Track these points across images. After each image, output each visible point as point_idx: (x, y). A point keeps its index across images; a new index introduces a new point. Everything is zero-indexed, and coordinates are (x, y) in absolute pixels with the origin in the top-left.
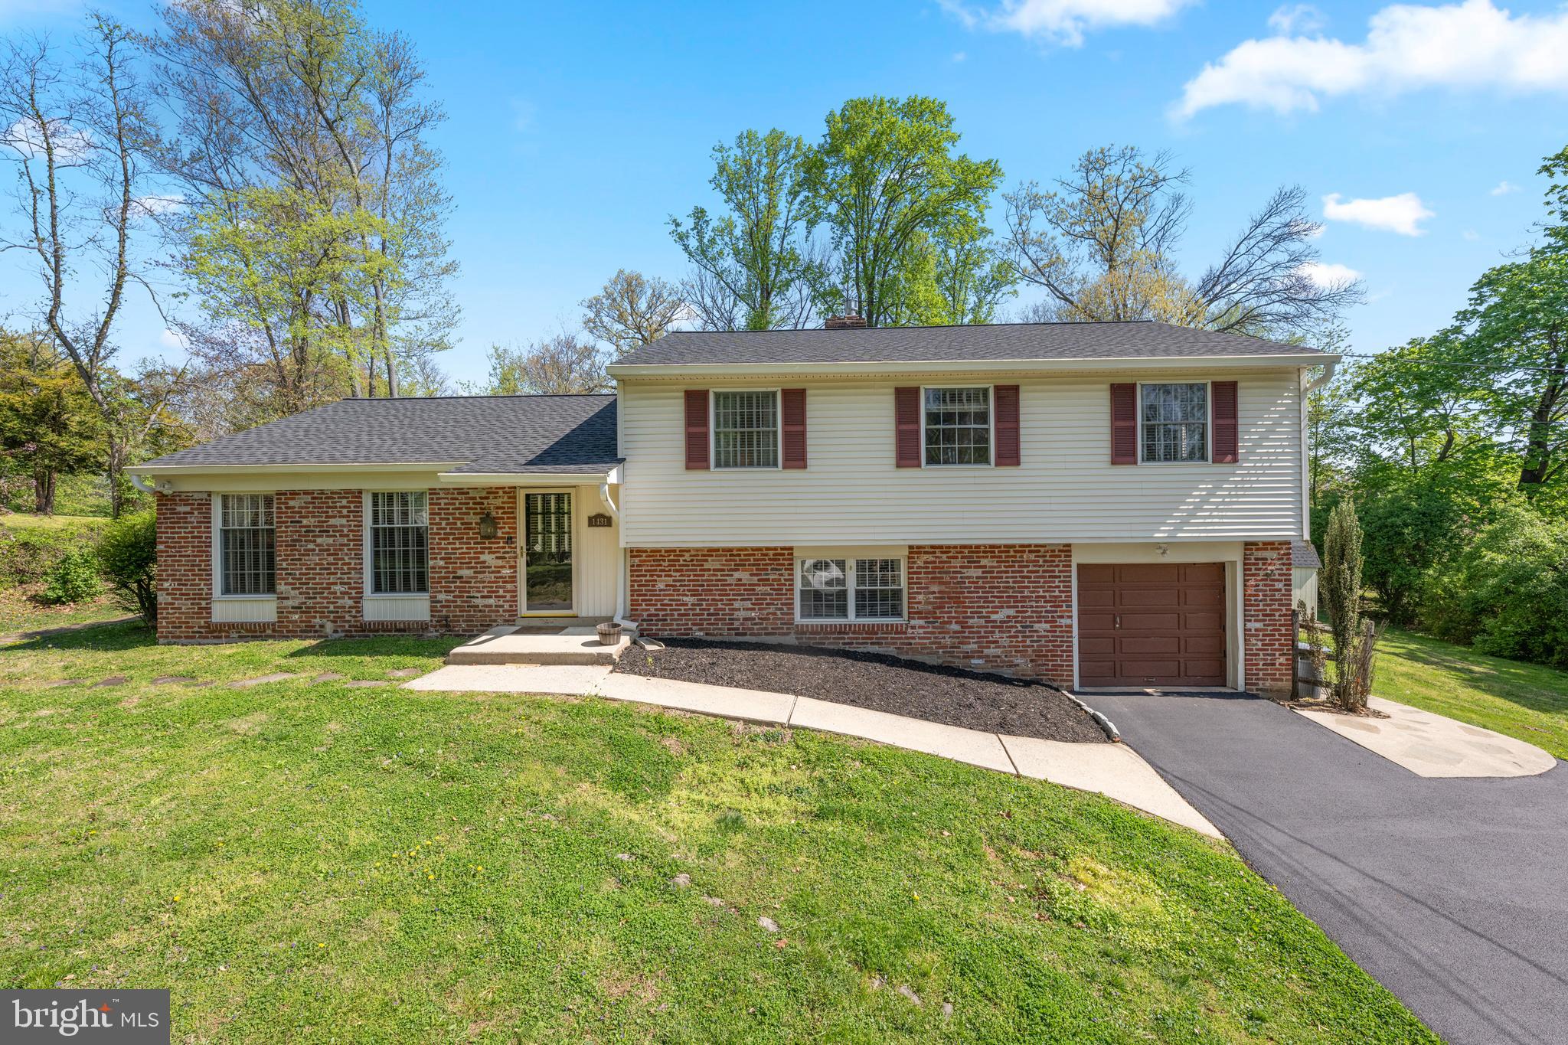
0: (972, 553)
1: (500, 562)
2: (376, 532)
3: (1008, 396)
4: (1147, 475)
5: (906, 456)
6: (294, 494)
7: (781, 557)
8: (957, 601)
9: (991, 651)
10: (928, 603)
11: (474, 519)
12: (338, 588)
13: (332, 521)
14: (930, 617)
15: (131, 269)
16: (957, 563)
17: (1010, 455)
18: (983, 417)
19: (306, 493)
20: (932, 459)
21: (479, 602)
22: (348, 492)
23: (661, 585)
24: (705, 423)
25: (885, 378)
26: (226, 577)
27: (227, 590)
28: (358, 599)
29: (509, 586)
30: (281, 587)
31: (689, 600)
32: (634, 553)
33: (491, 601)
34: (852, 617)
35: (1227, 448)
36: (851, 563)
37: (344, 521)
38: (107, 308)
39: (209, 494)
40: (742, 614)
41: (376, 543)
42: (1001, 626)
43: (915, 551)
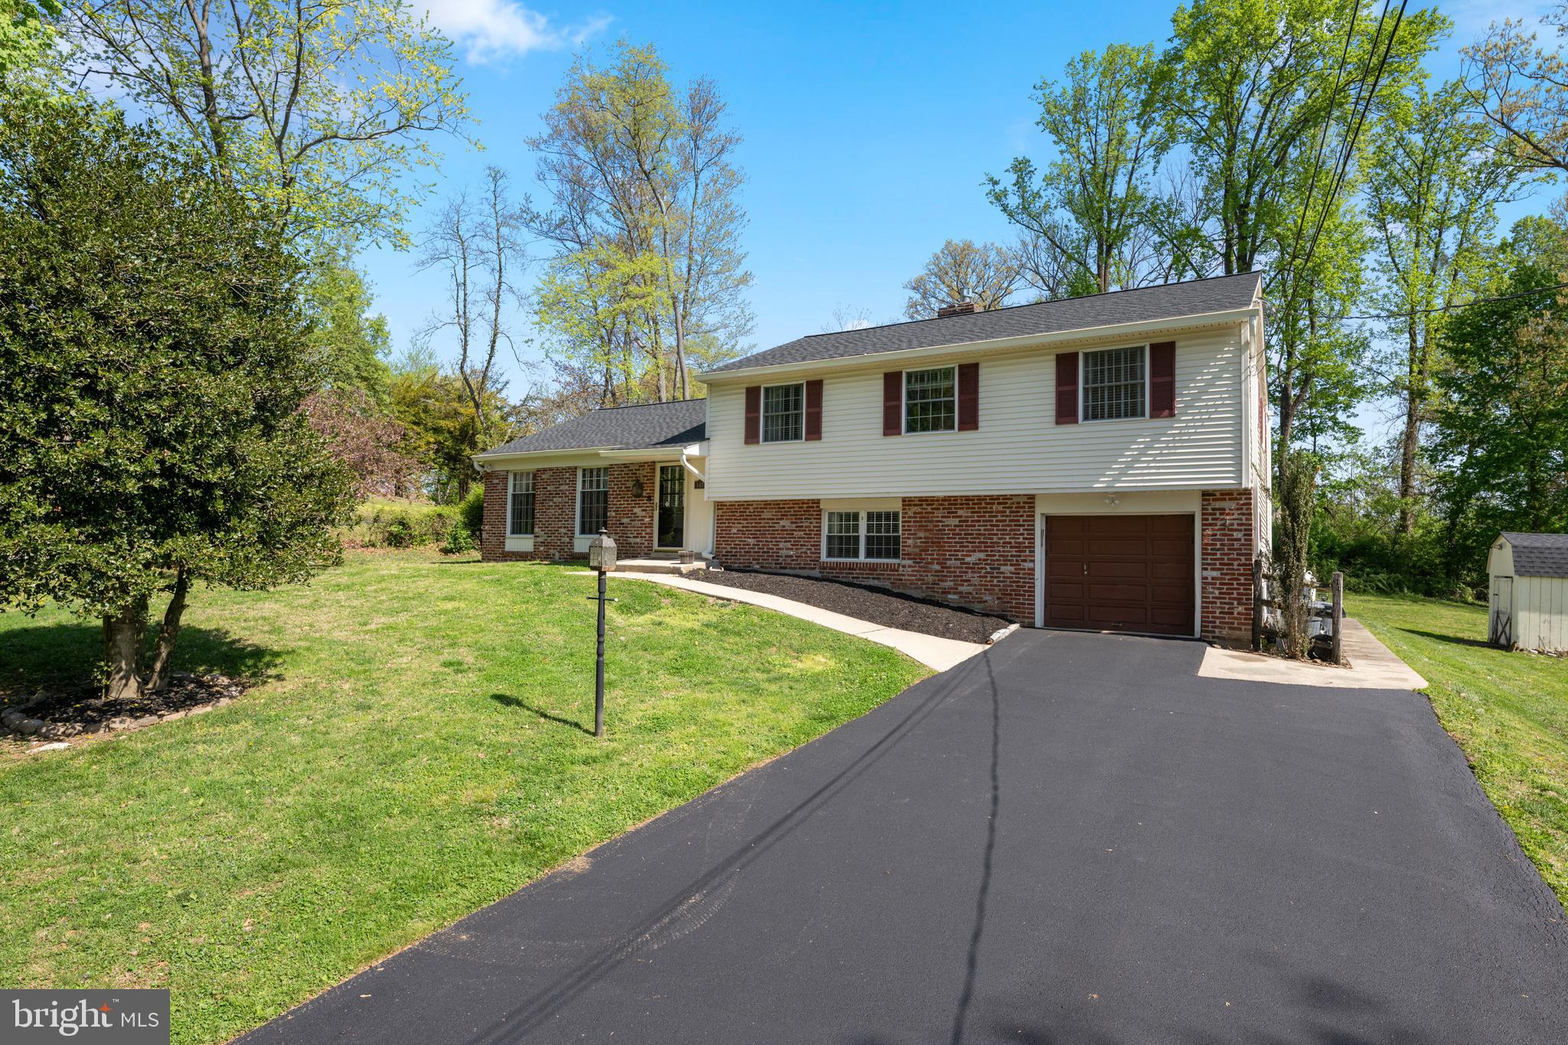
0: (951, 503)
1: (644, 513)
2: (583, 494)
3: (969, 373)
4: (1088, 432)
5: (891, 427)
6: (545, 470)
7: (811, 507)
8: (938, 544)
9: (964, 588)
10: (915, 546)
11: (630, 484)
12: (563, 530)
13: (562, 487)
14: (916, 558)
15: (501, 329)
16: (939, 514)
17: (970, 422)
18: (949, 391)
19: (550, 469)
20: (911, 428)
21: (631, 540)
22: (570, 468)
23: (734, 531)
24: (758, 410)
25: (877, 366)
26: (513, 524)
27: (513, 532)
28: (572, 538)
29: (648, 530)
30: (536, 530)
31: (751, 541)
32: (719, 505)
33: (638, 540)
34: (862, 558)
35: (1164, 404)
36: (863, 515)
37: (567, 487)
38: (487, 357)
39: (507, 472)
40: (784, 552)
41: (583, 502)
42: (973, 567)
43: (907, 502)
